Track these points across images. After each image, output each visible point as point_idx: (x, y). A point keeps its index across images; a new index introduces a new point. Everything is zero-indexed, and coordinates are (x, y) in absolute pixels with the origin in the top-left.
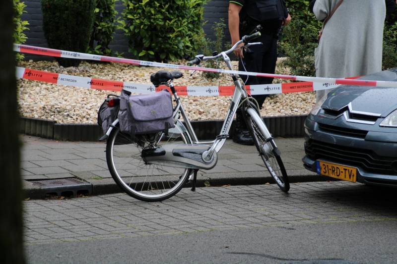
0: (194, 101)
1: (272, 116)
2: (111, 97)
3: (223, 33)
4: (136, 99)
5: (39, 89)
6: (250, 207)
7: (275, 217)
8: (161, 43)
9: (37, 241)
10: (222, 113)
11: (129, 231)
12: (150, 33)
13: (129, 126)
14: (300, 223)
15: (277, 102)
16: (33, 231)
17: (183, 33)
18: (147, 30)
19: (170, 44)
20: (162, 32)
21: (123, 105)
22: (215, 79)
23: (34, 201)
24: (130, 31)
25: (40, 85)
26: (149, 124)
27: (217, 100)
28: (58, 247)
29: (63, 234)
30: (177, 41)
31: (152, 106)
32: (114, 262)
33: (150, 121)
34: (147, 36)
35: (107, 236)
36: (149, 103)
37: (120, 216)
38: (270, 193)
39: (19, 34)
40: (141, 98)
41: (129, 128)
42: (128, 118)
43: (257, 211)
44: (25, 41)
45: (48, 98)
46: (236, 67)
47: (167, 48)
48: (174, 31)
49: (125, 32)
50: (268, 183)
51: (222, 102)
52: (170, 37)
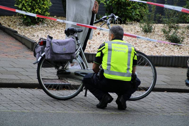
0: (135, 44)
1: (177, 55)
2: (41, 39)
3: (156, 8)
4: (55, 41)
5: (55, 31)
6: (152, 103)
7: (164, 110)
8: (123, 12)
9: (34, 110)
10: (149, 52)
11: (83, 109)
12: (117, 6)
13: (50, 56)
14: (176, 114)
15: (181, 48)
16: (34, 105)
17: (135, 7)
18: (116, 4)
19: (128, 13)
20: (124, 6)
21: (48, 44)
22: (148, 33)
23: (40, 90)
24: (107, 4)
25: (56, 29)
26: (62, 56)
27: (148, 44)
28: (43, 114)
29: (48, 108)
30: (131, 11)
31: (64, 46)
32: (69, 125)
33: (62, 54)
34: (116, 7)
35: (70, 111)
36: (62, 44)
37: (81, 101)
38: (166, 97)
39: (48, 2)
40: (58, 41)
41: (50, 57)
42: (50, 52)
43: (155, 106)
44: (51, 5)
45: (58, 36)
46: (162, 27)
47: (126, 15)
48: (130, 6)
49: (104, 5)
50: (166, 92)
51: (150, 46)
52: (128, 9)
